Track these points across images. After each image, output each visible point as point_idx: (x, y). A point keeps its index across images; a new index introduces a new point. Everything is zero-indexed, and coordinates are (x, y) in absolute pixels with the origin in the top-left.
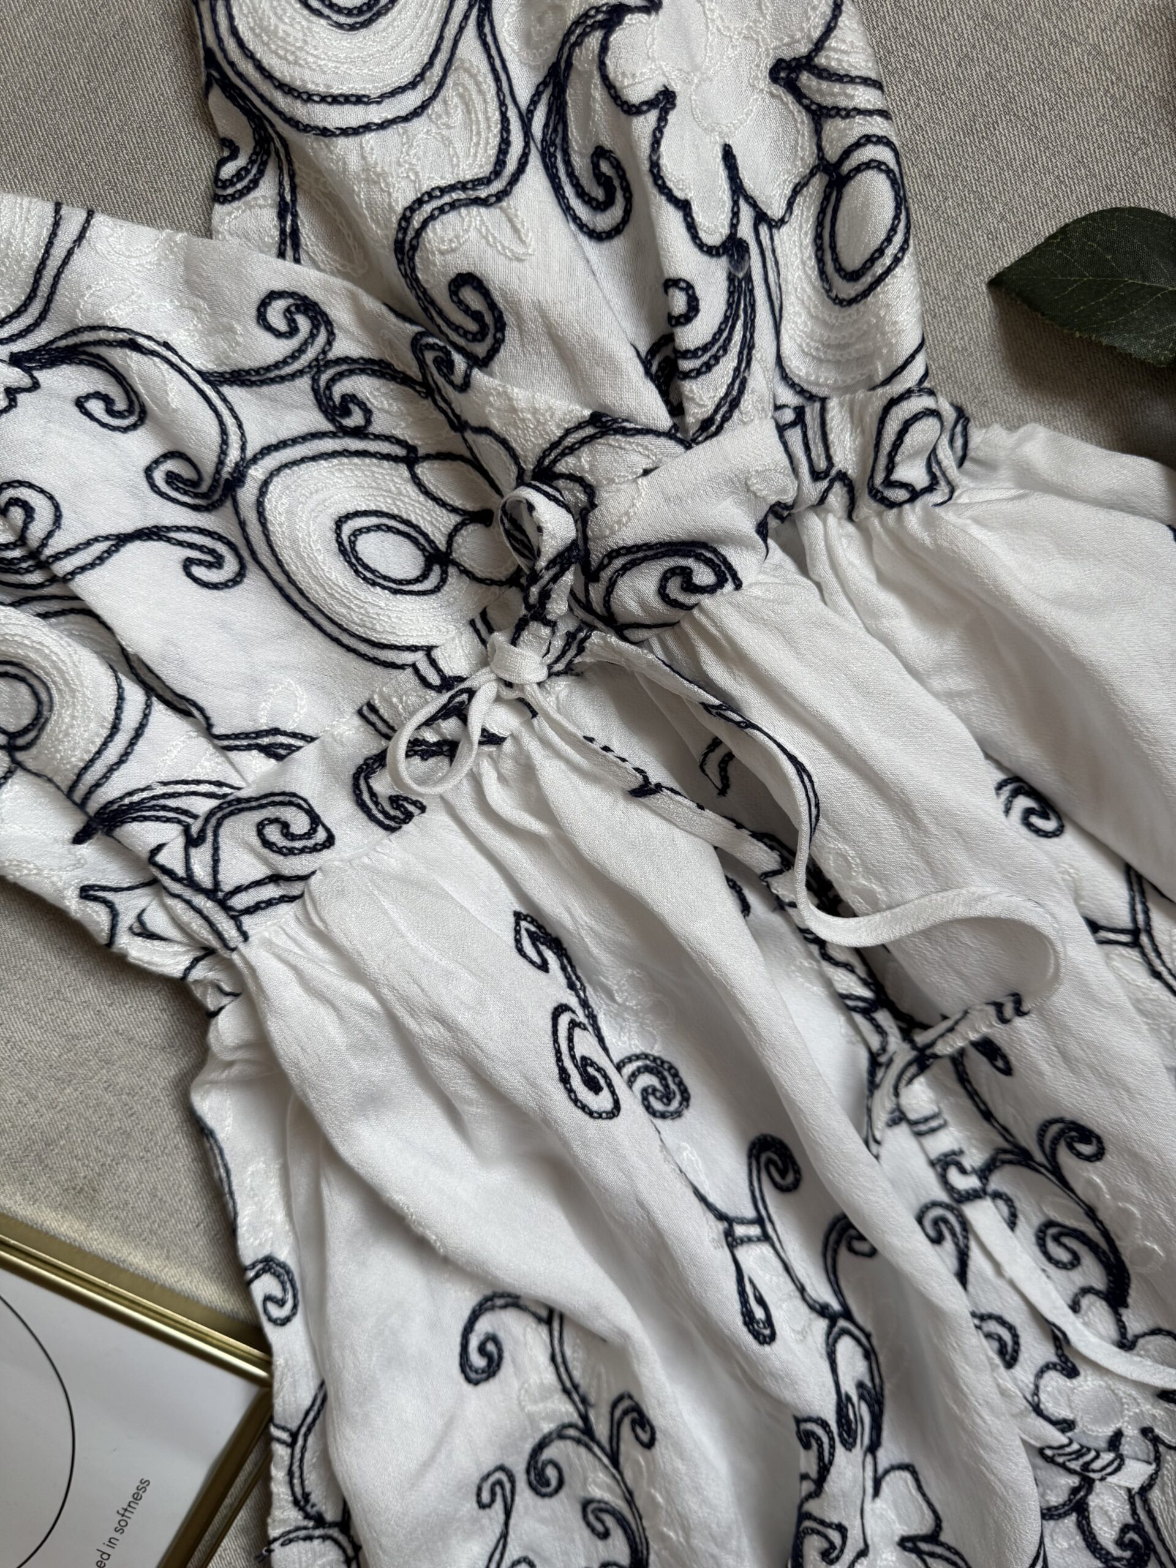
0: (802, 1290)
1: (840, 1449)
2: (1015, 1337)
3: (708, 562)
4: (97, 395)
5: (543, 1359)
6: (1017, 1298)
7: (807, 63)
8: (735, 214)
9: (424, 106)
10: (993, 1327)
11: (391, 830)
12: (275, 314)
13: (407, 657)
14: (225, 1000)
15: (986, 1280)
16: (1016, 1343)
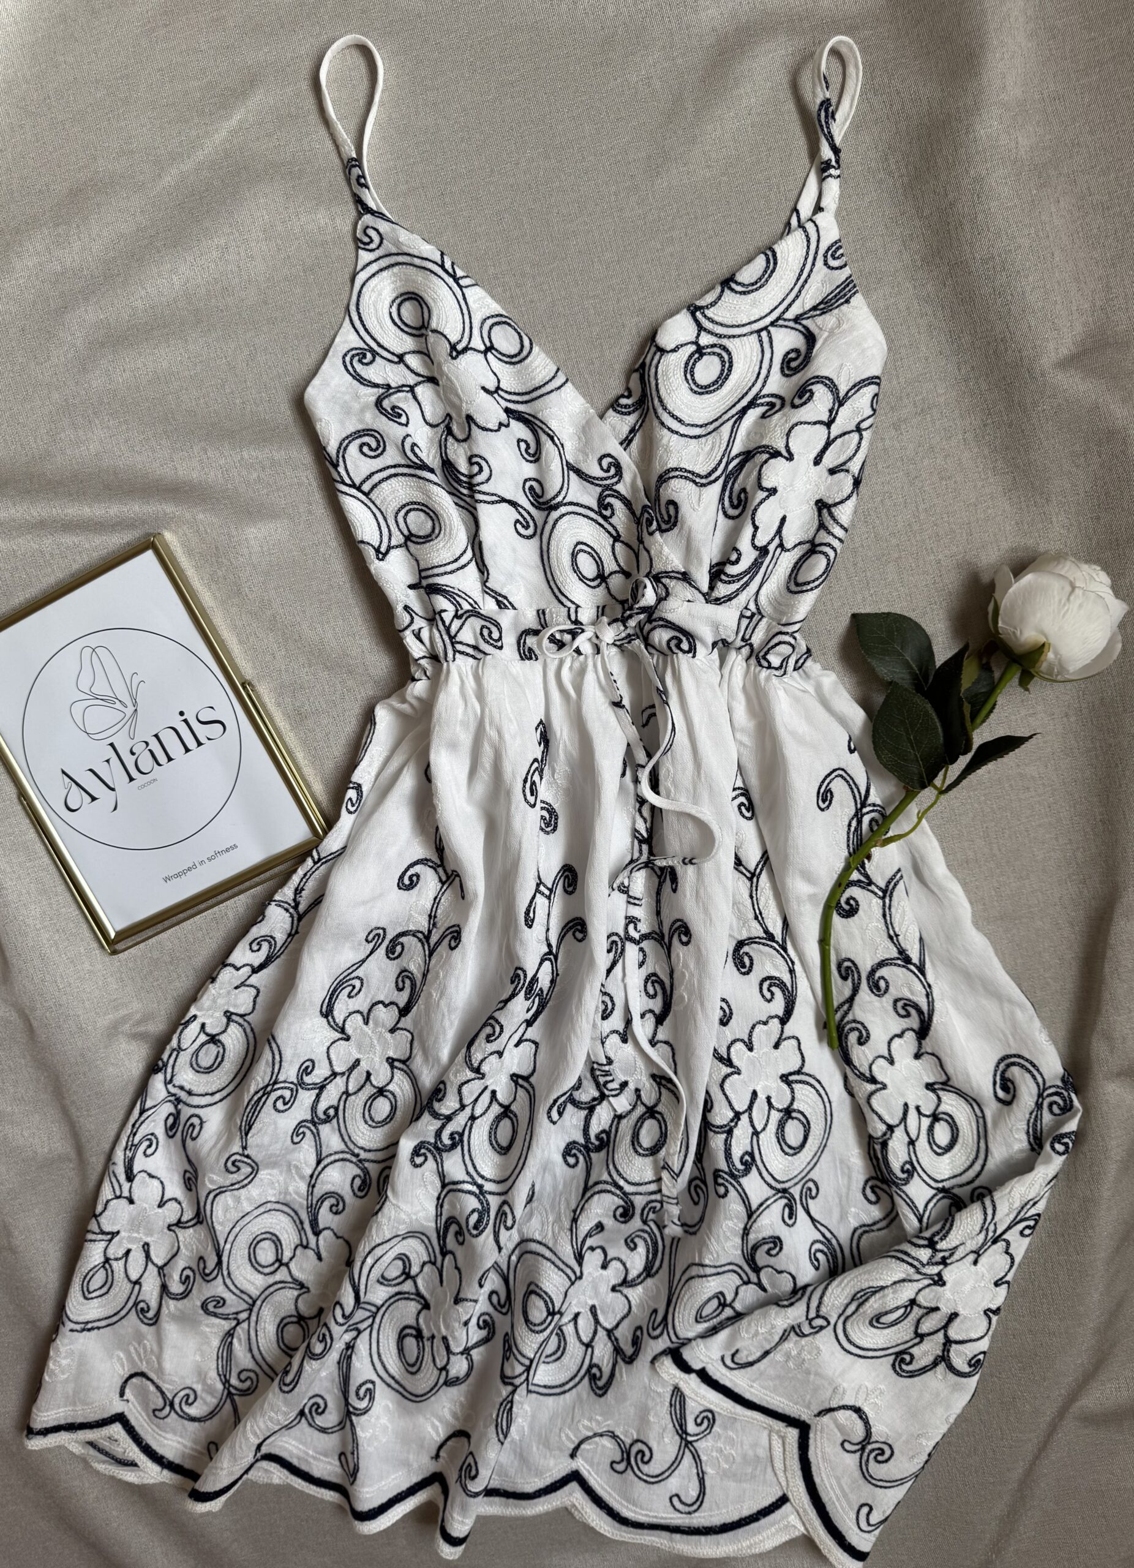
0: (548, 930)
1: (523, 993)
2: (613, 1009)
3: (689, 643)
4: (526, 442)
5: (432, 896)
6: (623, 994)
7: (829, 507)
8: (772, 540)
9: (699, 437)
10: (607, 999)
11: (522, 659)
12: (605, 462)
13: (569, 604)
14: (424, 678)
15: (616, 980)
16: (611, 1012)
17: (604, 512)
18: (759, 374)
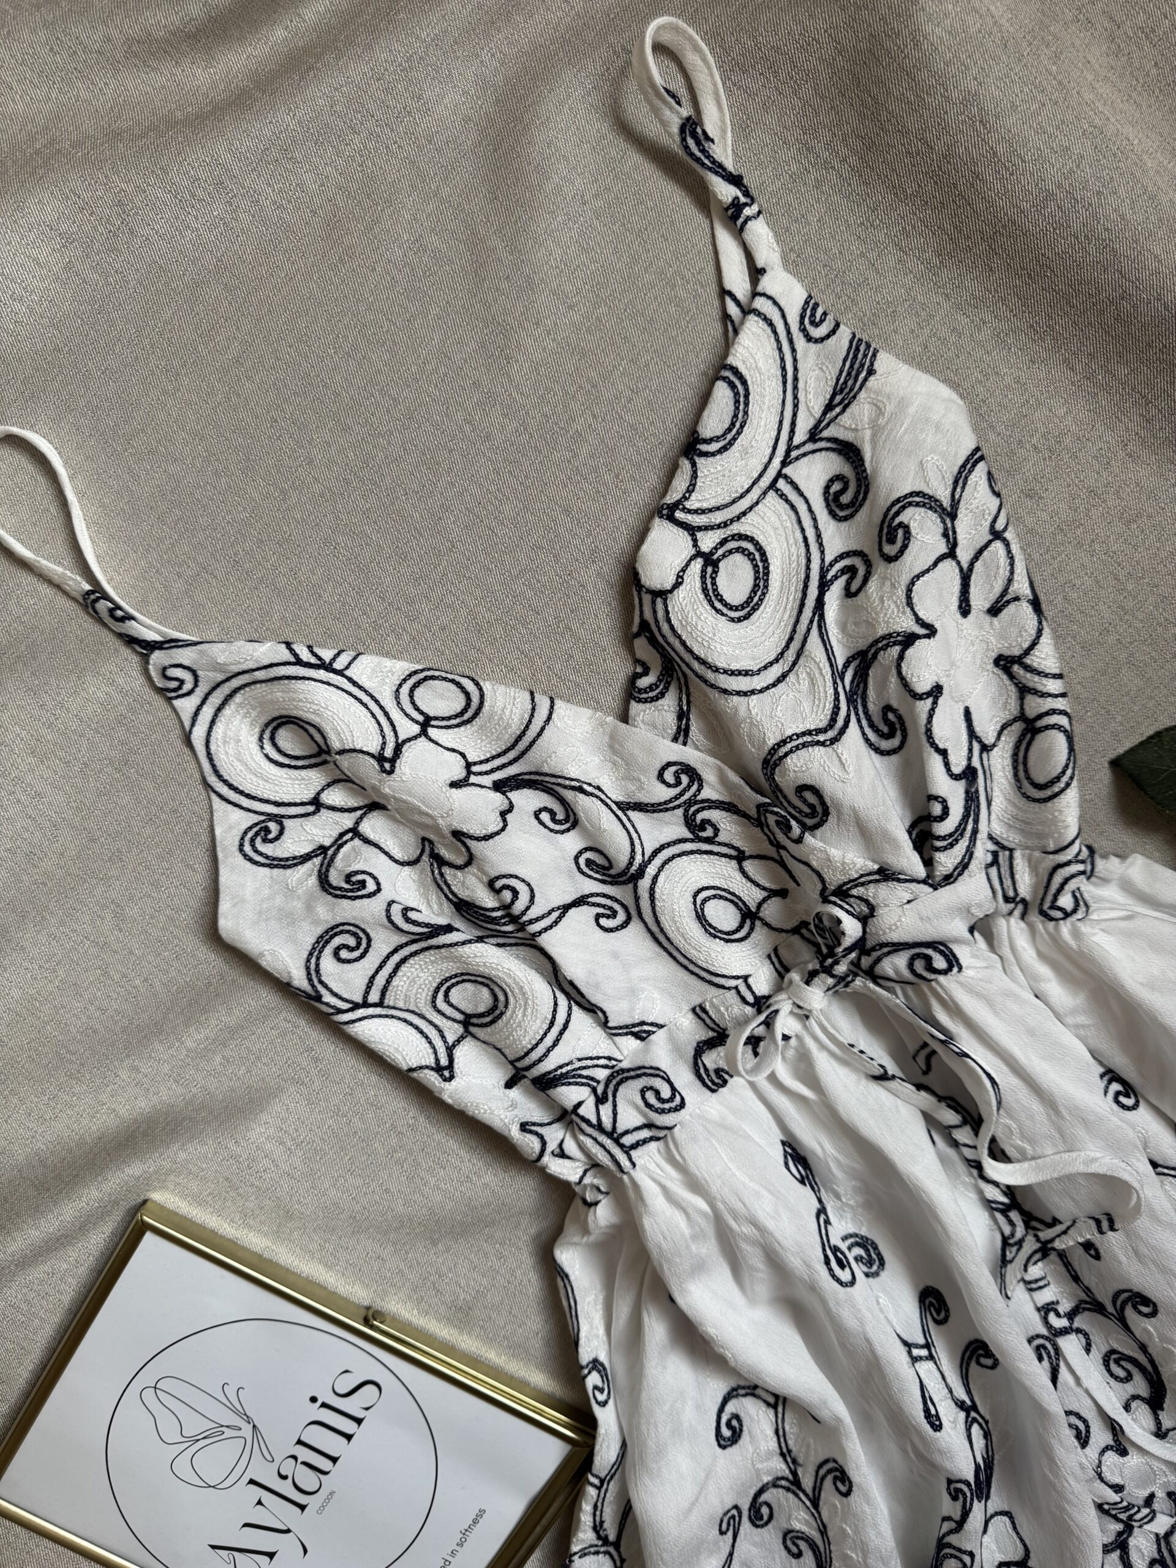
0: (951, 1391)
1: (976, 1501)
2: (1087, 1427)
3: (941, 952)
4: (545, 809)
5: (770, 1432)
6: (1089, 1401)
7: (1019, 660)
8: (970, 750)
9: (783, 677)
10: (1074, 1420)
11: (713, 1091)
12: (669, 776)
13: (733, 983)
14: (600, 1197)
15: (1070, 1389)
16: (1088, 1432)
17: (704, 834)
18: (805, 539)
